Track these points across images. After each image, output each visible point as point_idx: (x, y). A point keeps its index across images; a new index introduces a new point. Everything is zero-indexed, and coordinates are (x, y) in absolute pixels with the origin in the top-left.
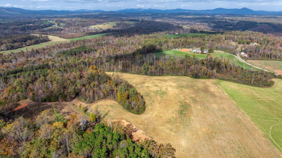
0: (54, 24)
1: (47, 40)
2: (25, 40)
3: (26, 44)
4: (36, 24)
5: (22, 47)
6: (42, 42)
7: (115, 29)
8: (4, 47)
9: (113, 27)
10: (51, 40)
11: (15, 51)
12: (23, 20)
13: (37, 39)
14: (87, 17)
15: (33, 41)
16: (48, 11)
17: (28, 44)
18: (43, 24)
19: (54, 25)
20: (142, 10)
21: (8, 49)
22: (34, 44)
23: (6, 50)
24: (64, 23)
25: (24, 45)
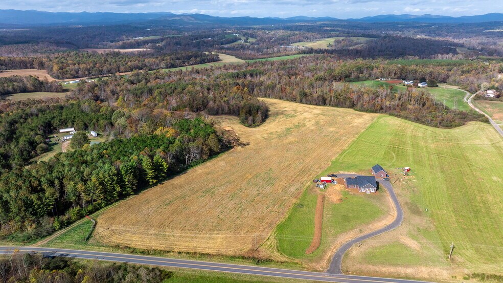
0: (240, 39)
1: (217, 60)
2: (189, 58)
3: (188, 63)
4: (216, 39)
5: (184, 66)
6: (209, 61)
7: (330, 48)
8: (164, 64)
9: (328, 46)
10: (222, 60)
11: (173, 70)
12: (202, 32)
13: (204, 58)
14: (297, 28)
15: (198, 59)
16: (244, 18)
17: (191, 63)
18: (225, 38)
19: (240, 41)
20: (412, 17)
21: (167, 68)
22: (198, 64)
23: (165, 68)
24: (255, 38)
25: (186, 64)
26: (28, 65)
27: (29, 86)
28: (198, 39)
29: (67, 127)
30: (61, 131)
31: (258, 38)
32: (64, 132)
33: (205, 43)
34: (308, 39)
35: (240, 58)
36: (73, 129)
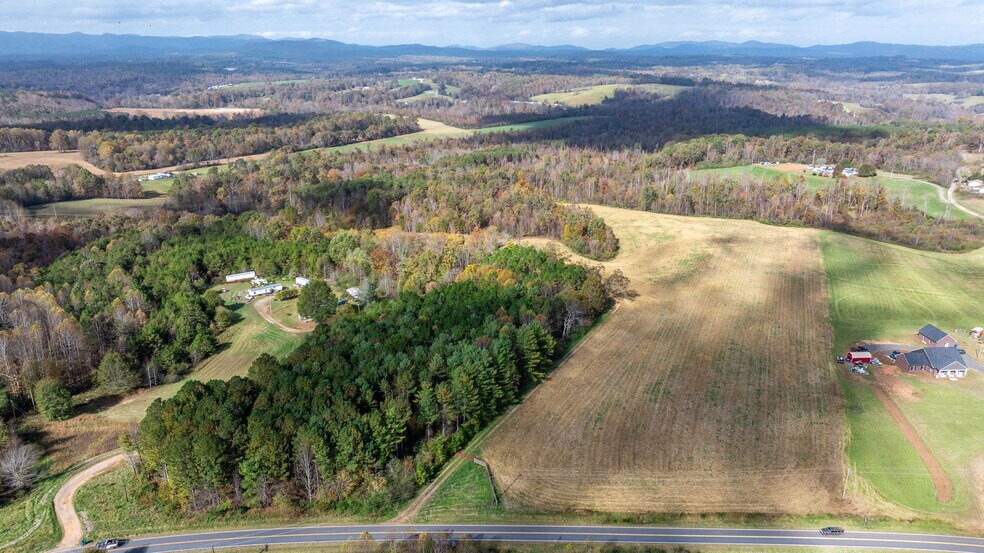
0: (429, 88)
1: (414, 128)
2: (362, 127)
3: (364, 136)
5: (357, 142)
8: (319, 140)
9: (605, 102)
10: (422, 130)
11: (344, 150)
13: (389, 126)
15: (381, 128)
17: (368, 135)
18: (398, 86)
19: (429, 92)
21: (326, 146)
24: (457, 85)
25: (360, 138)
26: (37, 144)
27: (76, 187)
28: (344, 89)
29: (238, 271)
30: (229, 278)
31: (463, 86)
32: (236, 281)
33: (363, 96)
34: (558, 88)
35: (454, 126)
36: (251, 275)
